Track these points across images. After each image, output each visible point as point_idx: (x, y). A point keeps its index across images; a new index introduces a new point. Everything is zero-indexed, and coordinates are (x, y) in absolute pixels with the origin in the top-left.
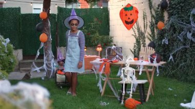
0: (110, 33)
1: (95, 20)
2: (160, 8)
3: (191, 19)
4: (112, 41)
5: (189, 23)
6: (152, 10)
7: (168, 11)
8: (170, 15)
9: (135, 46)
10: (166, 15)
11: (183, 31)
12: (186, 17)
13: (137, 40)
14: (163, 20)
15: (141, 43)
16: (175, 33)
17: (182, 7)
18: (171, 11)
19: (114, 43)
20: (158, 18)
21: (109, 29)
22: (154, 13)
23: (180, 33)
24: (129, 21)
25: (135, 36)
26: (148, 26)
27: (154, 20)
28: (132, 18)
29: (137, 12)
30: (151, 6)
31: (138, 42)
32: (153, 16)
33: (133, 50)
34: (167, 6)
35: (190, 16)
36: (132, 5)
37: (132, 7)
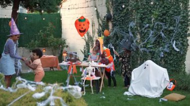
0: (62, 35)
1: (50, 24)
2: (106, 19)
3: (129, 30)
4: (65, 43)
5: (128, 33)
6: (99, 19)
7: (112, 22)
8: (114, 25)
9: (85, 48)
10: (110, 24)
11: (123, 38)
12: (126, 28)
13: (87, 43)
14: (108, 29)
15: (90, 45)
16: (117, 39)
17: (123, 20)
18: (115, 22)
19: (67, 44)
20: (105, 27)
21: (61, 32)
22: (100, 22)
23: (121, 40)
24: (83, 30)
25: (85, 40)
26: (96, 32)
27: (101, 28)
28: (84, 28)
29: (88, 23)
30: (98, 17)
31: (87, 44)
32: (100, 25)
33: (83, 51)
34: (111, 18)
35: (128, 27)
36: (85, 18)
37: (85, 19)
